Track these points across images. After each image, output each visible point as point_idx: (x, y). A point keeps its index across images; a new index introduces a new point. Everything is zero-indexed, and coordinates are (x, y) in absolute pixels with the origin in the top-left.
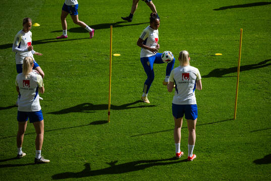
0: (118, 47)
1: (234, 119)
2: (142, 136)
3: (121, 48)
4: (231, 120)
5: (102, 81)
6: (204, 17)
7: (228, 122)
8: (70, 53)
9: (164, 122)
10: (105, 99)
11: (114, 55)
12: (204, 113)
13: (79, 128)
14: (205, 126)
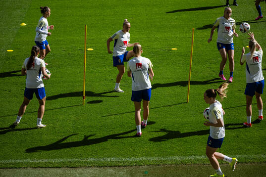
0: (91, 43)
1: (187, 102)
2: (111, 116)
3: (93, 43)
4: (184, 103)
5: (78, 71)
6: (162, 18)
7: (182, 105)
9: (129, 105)
10: (80, 86)
11: (88, 49)
12: (162, 98)
13: (59, 110)
14: (163, 109)
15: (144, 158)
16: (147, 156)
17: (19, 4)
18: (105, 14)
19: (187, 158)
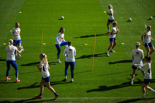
0: (45, 41)
2: (54, 77)
7: (89, 72)
8: (25, 43)
11: (43, 44)
13: (28, 74)
14: (79, 74)
15: (70, 98)
16: (71, 97)
17: (10, 21)
18: (52, 27)
19: (91, 98)
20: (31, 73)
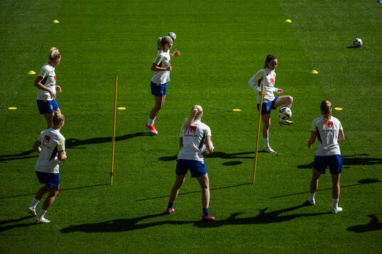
0: (123, 100)
1: (252, 183)
2: (149, 200)
4: (248, 184)
8: (69, 106)
11: (119, 108)
12: (219, 176)
14: (219, 191)
17: (27, 45)
20: (86, 190)
